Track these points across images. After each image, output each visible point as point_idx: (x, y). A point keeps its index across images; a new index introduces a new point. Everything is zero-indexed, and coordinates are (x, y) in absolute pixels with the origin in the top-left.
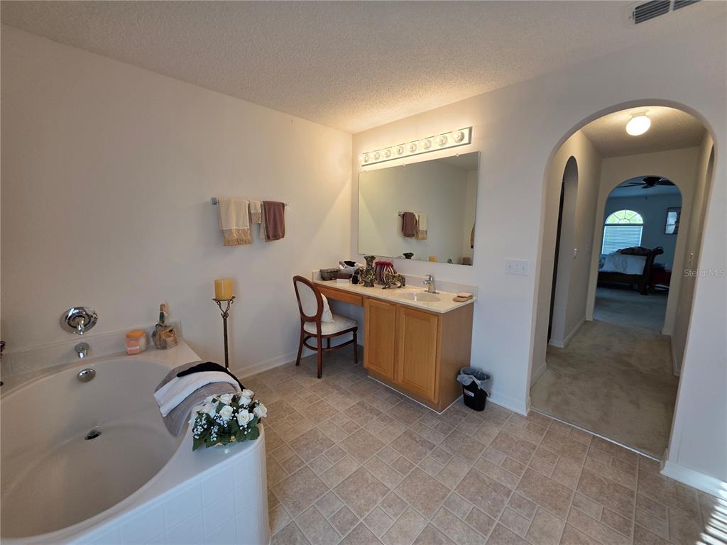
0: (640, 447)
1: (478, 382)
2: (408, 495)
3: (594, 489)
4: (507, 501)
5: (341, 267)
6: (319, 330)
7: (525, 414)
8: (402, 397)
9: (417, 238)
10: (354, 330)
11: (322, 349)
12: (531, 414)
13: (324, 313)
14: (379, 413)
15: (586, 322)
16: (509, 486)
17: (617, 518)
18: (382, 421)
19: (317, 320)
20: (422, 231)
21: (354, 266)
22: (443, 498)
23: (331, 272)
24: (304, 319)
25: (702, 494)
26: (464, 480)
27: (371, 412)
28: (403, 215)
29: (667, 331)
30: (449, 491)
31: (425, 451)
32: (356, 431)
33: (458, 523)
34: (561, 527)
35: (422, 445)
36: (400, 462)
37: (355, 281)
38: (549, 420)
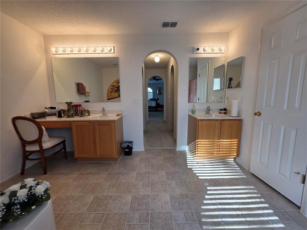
0: (171, 147)
1: (129, 144)
2: (121, 192)
3: (167, 160)
4: (150, 175)
5: (47, 110)
6: (41, 147)
7: (144, 150)
8: (99, 163)
9: (86, 96)
10: (64, 142)
11: (45, 157)
12: (145, 150)
13: (43, 136)
14: (92, 173)
15: (147, 121)
16: (149, 171)
17: (174, 164)
18: (95, 175)
19: (39, 141)
20: (88, 92)
21: (55, 109)
22: (133, 186)
23: (40, 113)
24: (24, 143)
25: (184, 151)
26: (136, 177)
27: (88, 175)
28: (78, 84)
29: (165, 119)
30: (134, 182)
31: (119, 176)
32: (84, 185)
33: (141, 189)
34: (165, 173)
35: (117, 175)
36: (111, 185)
37: (60, 116)
38: (150, 149)
